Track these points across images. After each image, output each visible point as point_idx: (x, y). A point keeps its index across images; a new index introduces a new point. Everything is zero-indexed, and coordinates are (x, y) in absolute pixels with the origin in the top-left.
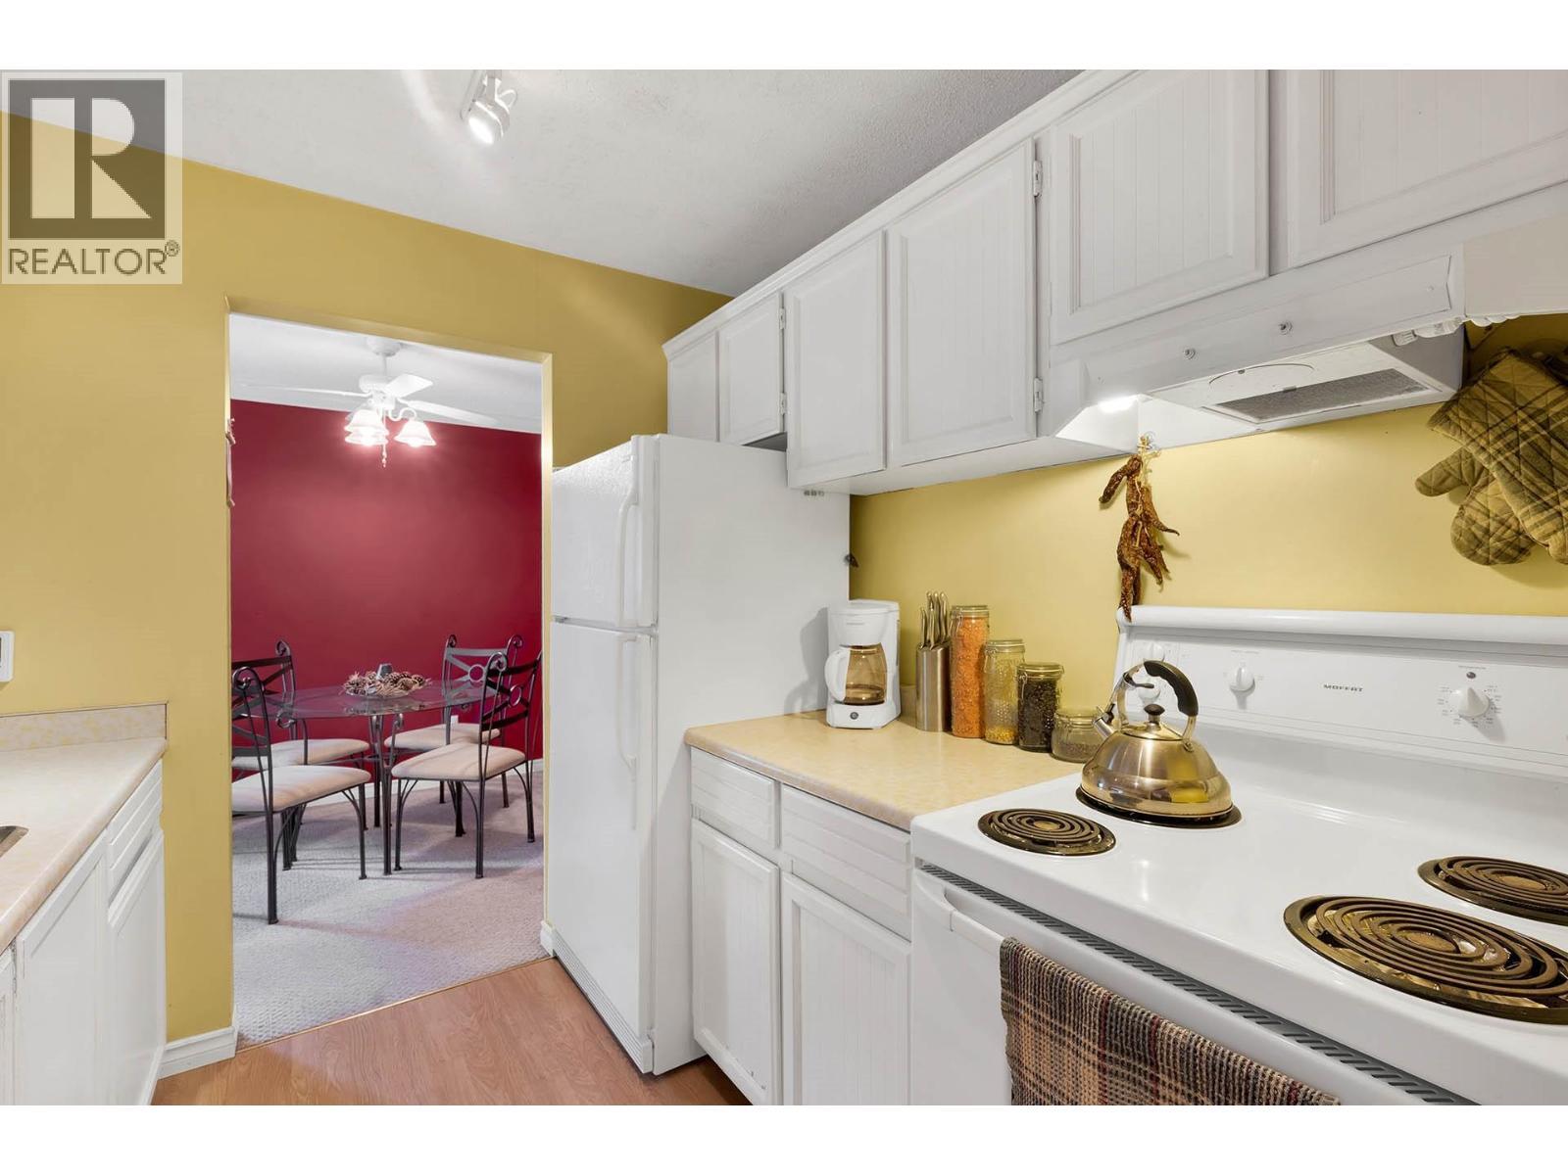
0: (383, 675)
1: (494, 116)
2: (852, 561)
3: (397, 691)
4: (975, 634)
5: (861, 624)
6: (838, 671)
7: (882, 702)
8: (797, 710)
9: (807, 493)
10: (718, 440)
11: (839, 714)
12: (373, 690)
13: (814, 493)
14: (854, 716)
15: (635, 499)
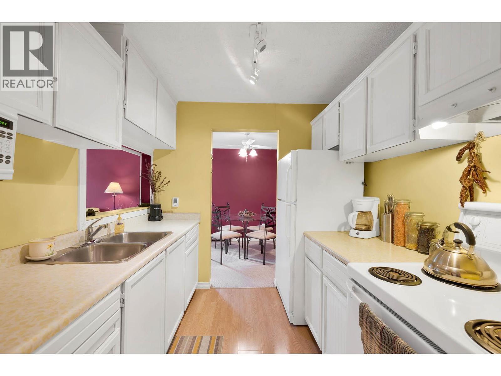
0: (245, 212)
1: (254, 78)
2: (365, 184)
3: (248, 216)
4: (402, 210)
5: (362, 204)
6: (353, 220)
7: (371, 230)
8: (342, 230)
9: (347, 163)
10: (323, 150)
11: (353, 233)
12: (243, 215)
13: (350, 163)
14: (358, 234)
15: (291, 168)
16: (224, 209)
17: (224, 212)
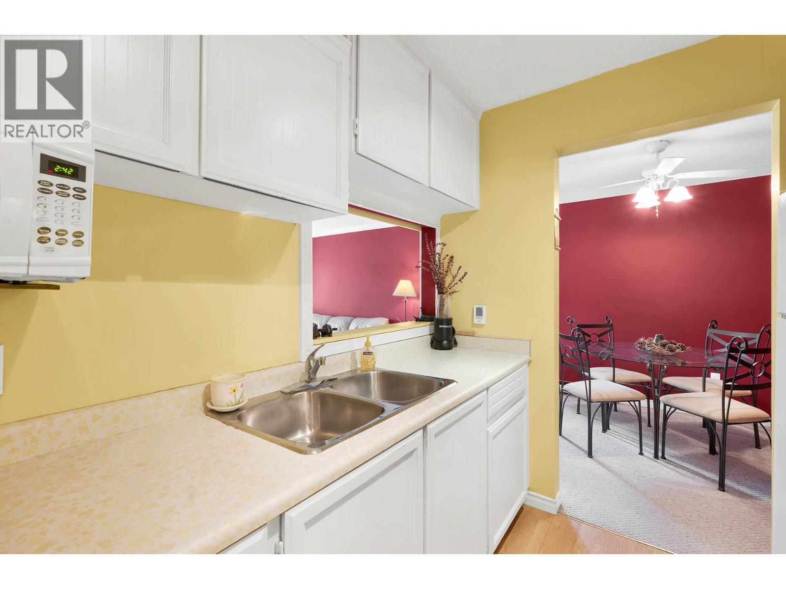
0: (657, 341)
3: (665, 351)
12: (649, 348)
16: (599, 331)
17: (599, 336)
